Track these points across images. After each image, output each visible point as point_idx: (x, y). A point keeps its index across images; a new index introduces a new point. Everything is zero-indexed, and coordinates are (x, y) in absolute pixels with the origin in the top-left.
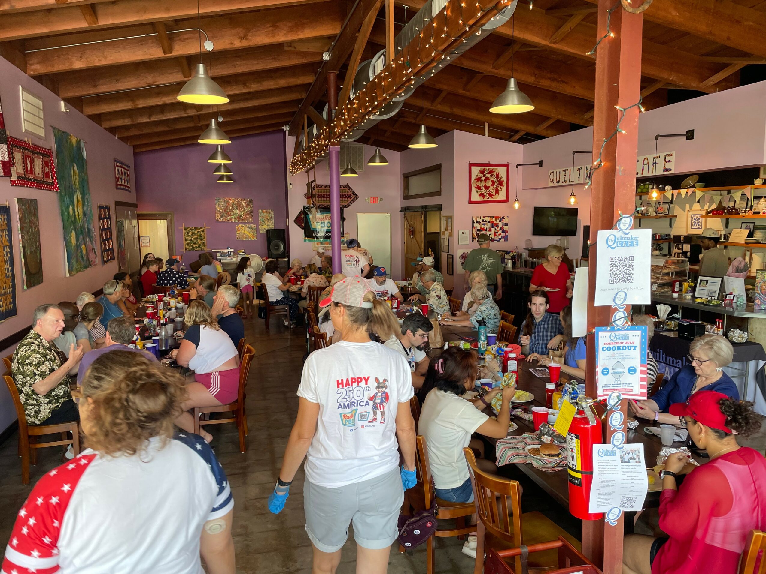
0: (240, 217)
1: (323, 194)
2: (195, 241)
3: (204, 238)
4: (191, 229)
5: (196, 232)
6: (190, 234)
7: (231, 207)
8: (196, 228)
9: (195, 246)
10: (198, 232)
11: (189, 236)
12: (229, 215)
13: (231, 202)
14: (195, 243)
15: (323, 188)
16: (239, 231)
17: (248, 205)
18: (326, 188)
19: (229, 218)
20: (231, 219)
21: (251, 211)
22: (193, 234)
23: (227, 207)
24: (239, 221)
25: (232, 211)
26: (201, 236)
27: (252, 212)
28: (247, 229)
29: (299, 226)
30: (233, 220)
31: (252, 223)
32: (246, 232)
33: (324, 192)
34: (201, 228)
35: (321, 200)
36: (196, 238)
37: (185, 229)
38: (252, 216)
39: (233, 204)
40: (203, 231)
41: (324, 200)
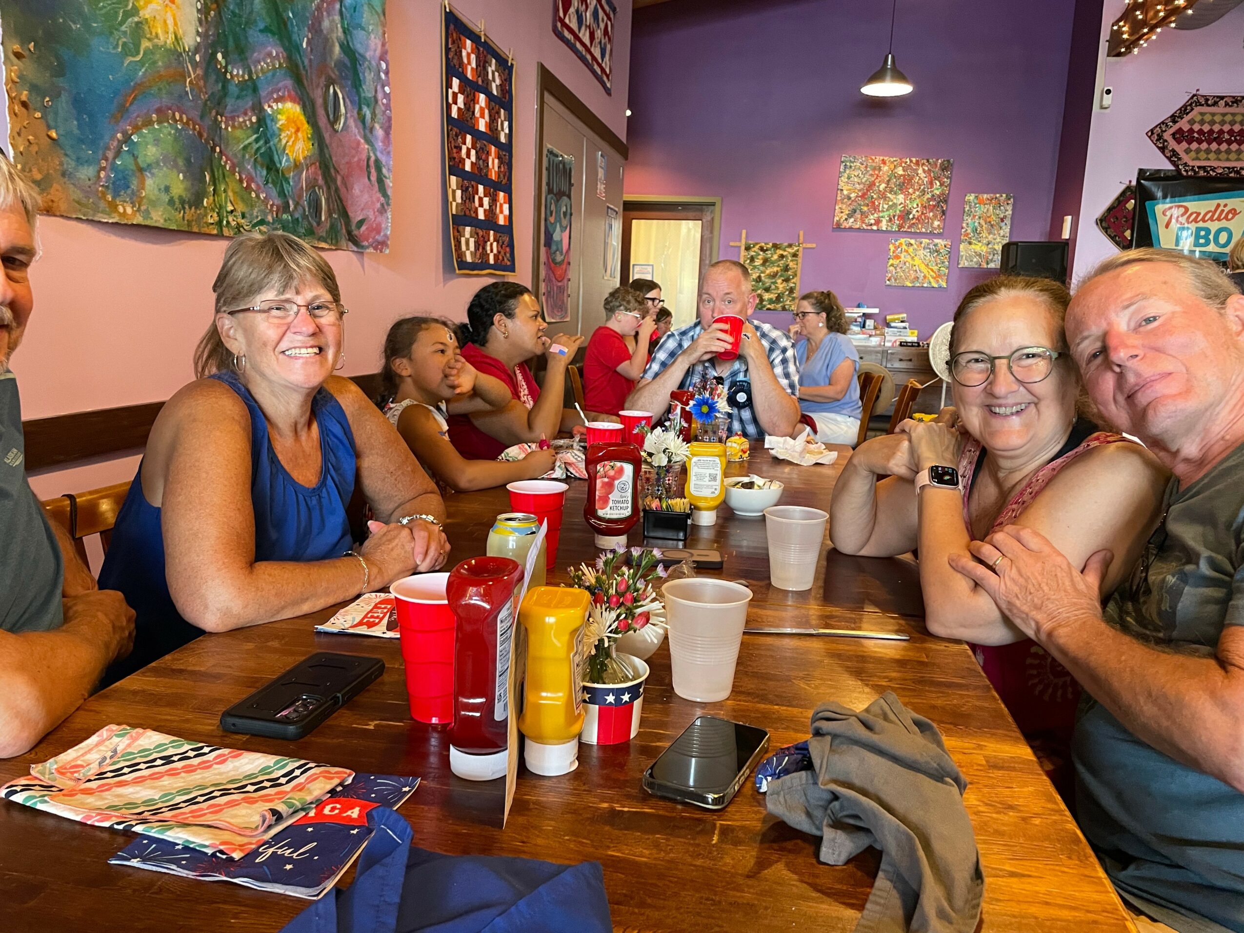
0: (905, 215)
1: (1216, 128)
2: (768, 282)
3: (795, 275)
4: (762, 249)
5: (775, 257)
6: (758, 262)
7: (883, 186)
8: (776, 246)
9: (766, 296)
10: (782, 257)
11: (755, 267)
12: (875, 209)
13: (885, 168)
14: (767, 290)
15: (1221, 108)
16: (897, 257)
17: (937, 178)
18: (1234, 110)
19: (872, 219)
20: (878, 222)
21: (944, 199)
22: (765, 261)
23: (872, 184)
24: (900, 226)
25: (885, 198)
26: (786, 269)
27: (946, 201)
28: (921, 252)
29: (1112, 238)
30: (884, 226)
31: (940, 236)
32: (917, 262)
33: (1223, 123)
34: (790, 246)
35: (1208, 151)
36: (774, 276)
37: (748, 248)
38: (944, 213)
39: (893, 175)
40: (795, 255)
41: (1218, 152)
